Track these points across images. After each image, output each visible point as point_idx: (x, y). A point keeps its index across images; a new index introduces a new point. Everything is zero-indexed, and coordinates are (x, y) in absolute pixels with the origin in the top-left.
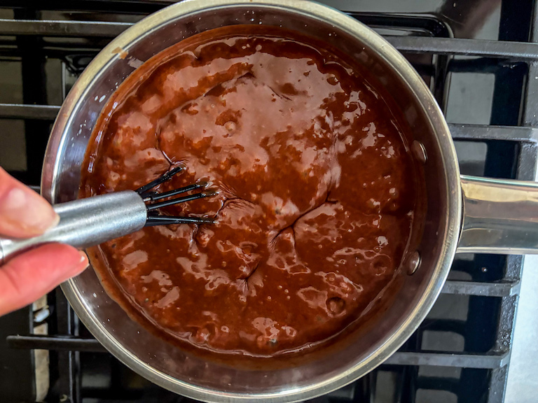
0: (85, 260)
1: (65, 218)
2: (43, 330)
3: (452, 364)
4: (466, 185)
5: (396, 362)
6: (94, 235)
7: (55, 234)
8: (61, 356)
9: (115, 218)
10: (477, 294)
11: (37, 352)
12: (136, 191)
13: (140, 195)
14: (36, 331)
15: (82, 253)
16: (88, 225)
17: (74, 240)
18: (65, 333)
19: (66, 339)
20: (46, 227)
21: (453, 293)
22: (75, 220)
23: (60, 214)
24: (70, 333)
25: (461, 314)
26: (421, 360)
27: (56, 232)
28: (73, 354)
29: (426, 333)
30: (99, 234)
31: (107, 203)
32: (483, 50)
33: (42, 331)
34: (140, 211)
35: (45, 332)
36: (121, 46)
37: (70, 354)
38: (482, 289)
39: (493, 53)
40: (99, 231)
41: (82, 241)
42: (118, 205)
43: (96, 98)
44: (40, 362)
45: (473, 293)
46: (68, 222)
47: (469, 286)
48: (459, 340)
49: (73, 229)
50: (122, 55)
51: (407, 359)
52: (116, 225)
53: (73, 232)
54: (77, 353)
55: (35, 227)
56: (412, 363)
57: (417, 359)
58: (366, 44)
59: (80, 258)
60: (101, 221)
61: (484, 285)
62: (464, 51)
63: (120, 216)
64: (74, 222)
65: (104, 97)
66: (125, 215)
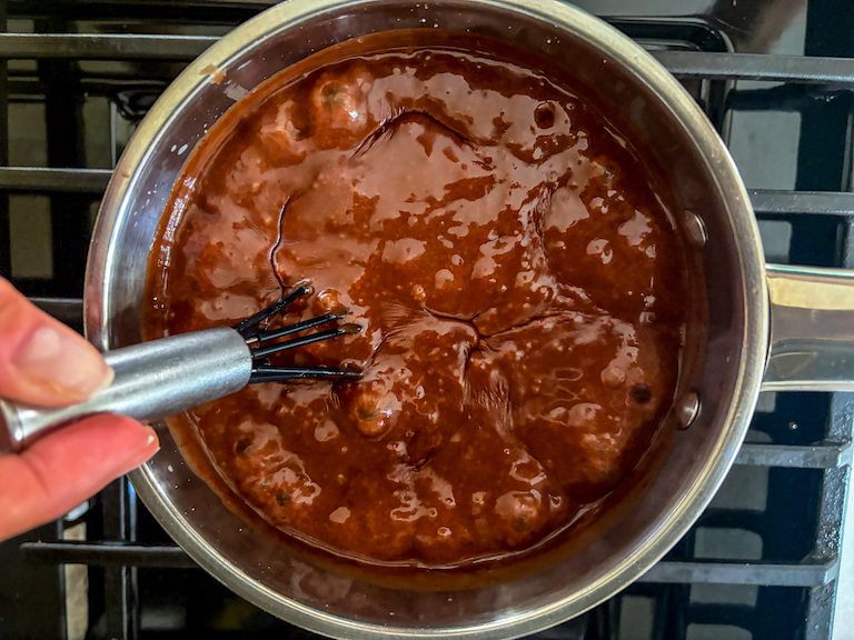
0: (153, 443)
1: (122, 372)
2: (80, 533)
3: (747, 579)
4: (775, 280)
5: (656, 578)
6: (167, 400)
7: (106, 399)
8: (109, 575)
9: (201, 371)
10: (785, 464)
11: (69, 569)
12: (234, 328)
13: (240, 333)
14: (68, 535)
15: (150, 429)
16: (159, 384)
17: (136, 409)
18: (115, 538)
19: (118, 547)
20: (92, 389)
21: (745, 463)
22: (137, 375)
23: (115, 367)
24: (123, 536)
25: (757, 501)
26: (697, 574)
27: (108, 395)
28: (129, 572)
29: (700, 532)
30: (176, 396)
31: (188, 348)
32: (785, 71)
33: (77, 535)
34: (240, 359)
35: (82, 537)
36: (216, 64)
37: (124, 571)
38: (791, 457)
39: (800, 76)
40: (175, 393)
41: (150, 409)
42: (206, 350)
43: (174, 148)
44: (74, 586)
45: (778, 463)
46: (127, 380)
47: (771, 451)
48: (753, 542)
49: (135, 391)
50: (217, 77)
51: (675, 573)
52: (202, 383)
53: (134, 396)
54: (134, 570)
55: (75, 389)
56: (682, 579)
57: (689, 573)
58: (609, 53)
59: (147, 438)
60: (179, 377)
61: (795, 450)
62: (755, 74)
63: (210, 369)
64: (136, 379)
65: (185, 147)
66: (217, 366)
